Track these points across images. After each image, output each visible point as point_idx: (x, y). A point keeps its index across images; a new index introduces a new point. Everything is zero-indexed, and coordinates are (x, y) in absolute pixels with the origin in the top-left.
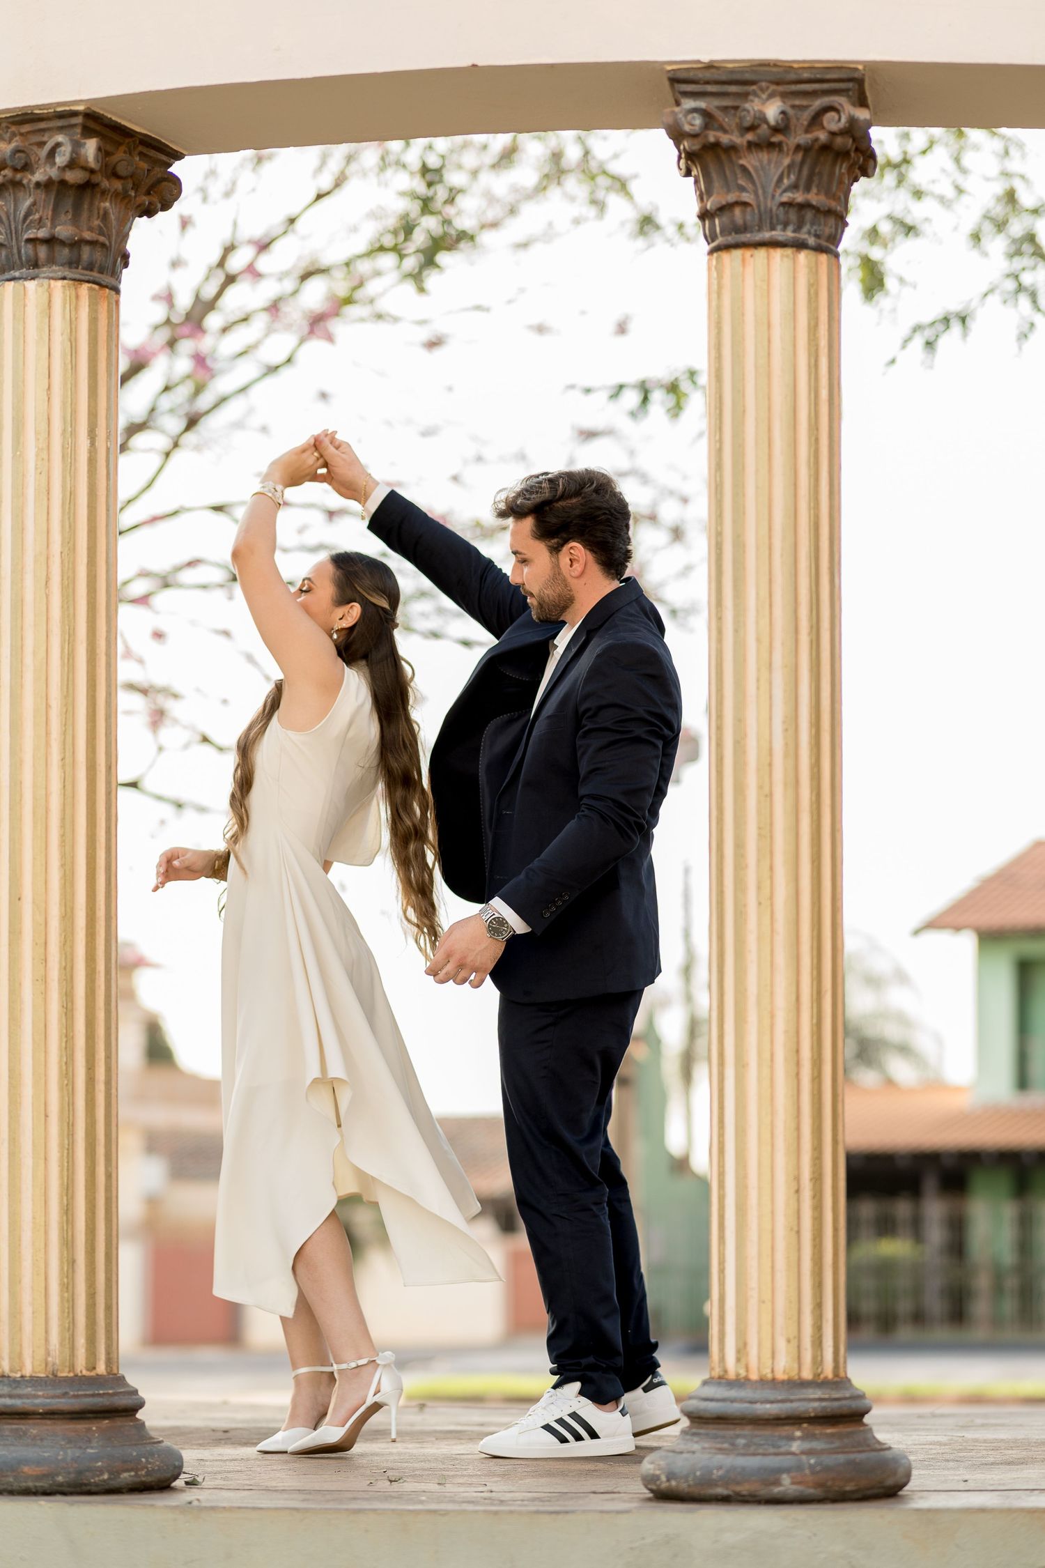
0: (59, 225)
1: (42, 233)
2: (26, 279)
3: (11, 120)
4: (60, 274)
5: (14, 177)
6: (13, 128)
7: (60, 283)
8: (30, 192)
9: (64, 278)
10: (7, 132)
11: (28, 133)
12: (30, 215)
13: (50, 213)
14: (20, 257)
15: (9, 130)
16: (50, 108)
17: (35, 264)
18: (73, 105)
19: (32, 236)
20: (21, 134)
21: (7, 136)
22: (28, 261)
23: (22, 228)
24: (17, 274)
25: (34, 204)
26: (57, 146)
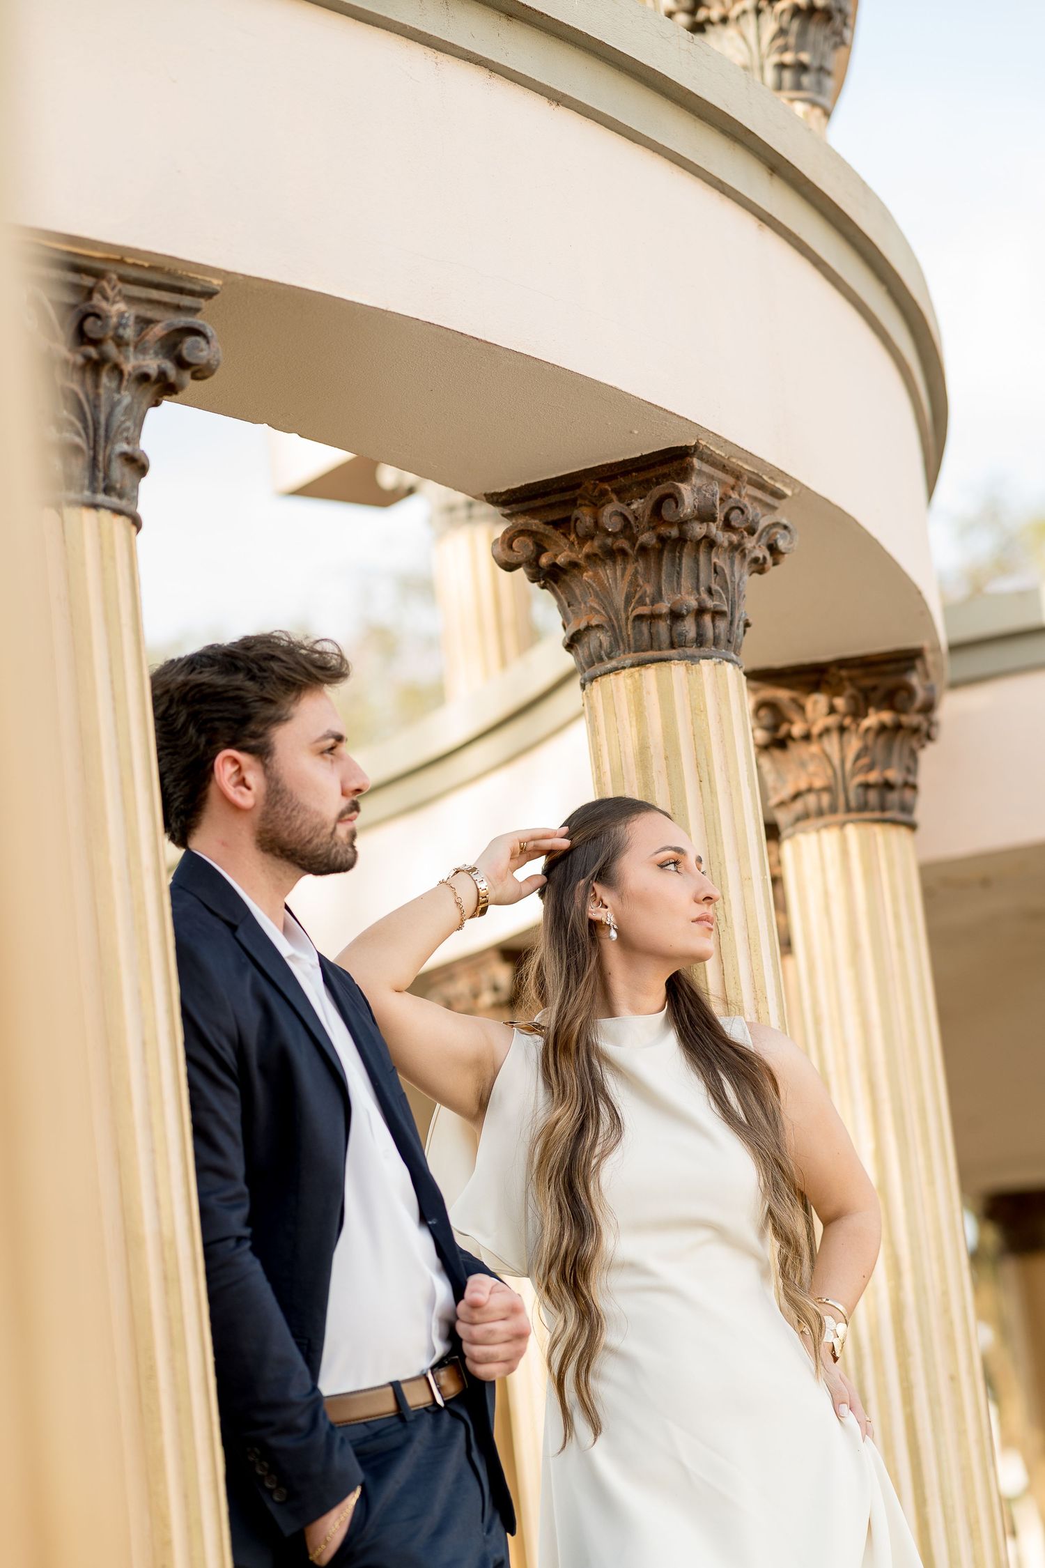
26: (776, 525)
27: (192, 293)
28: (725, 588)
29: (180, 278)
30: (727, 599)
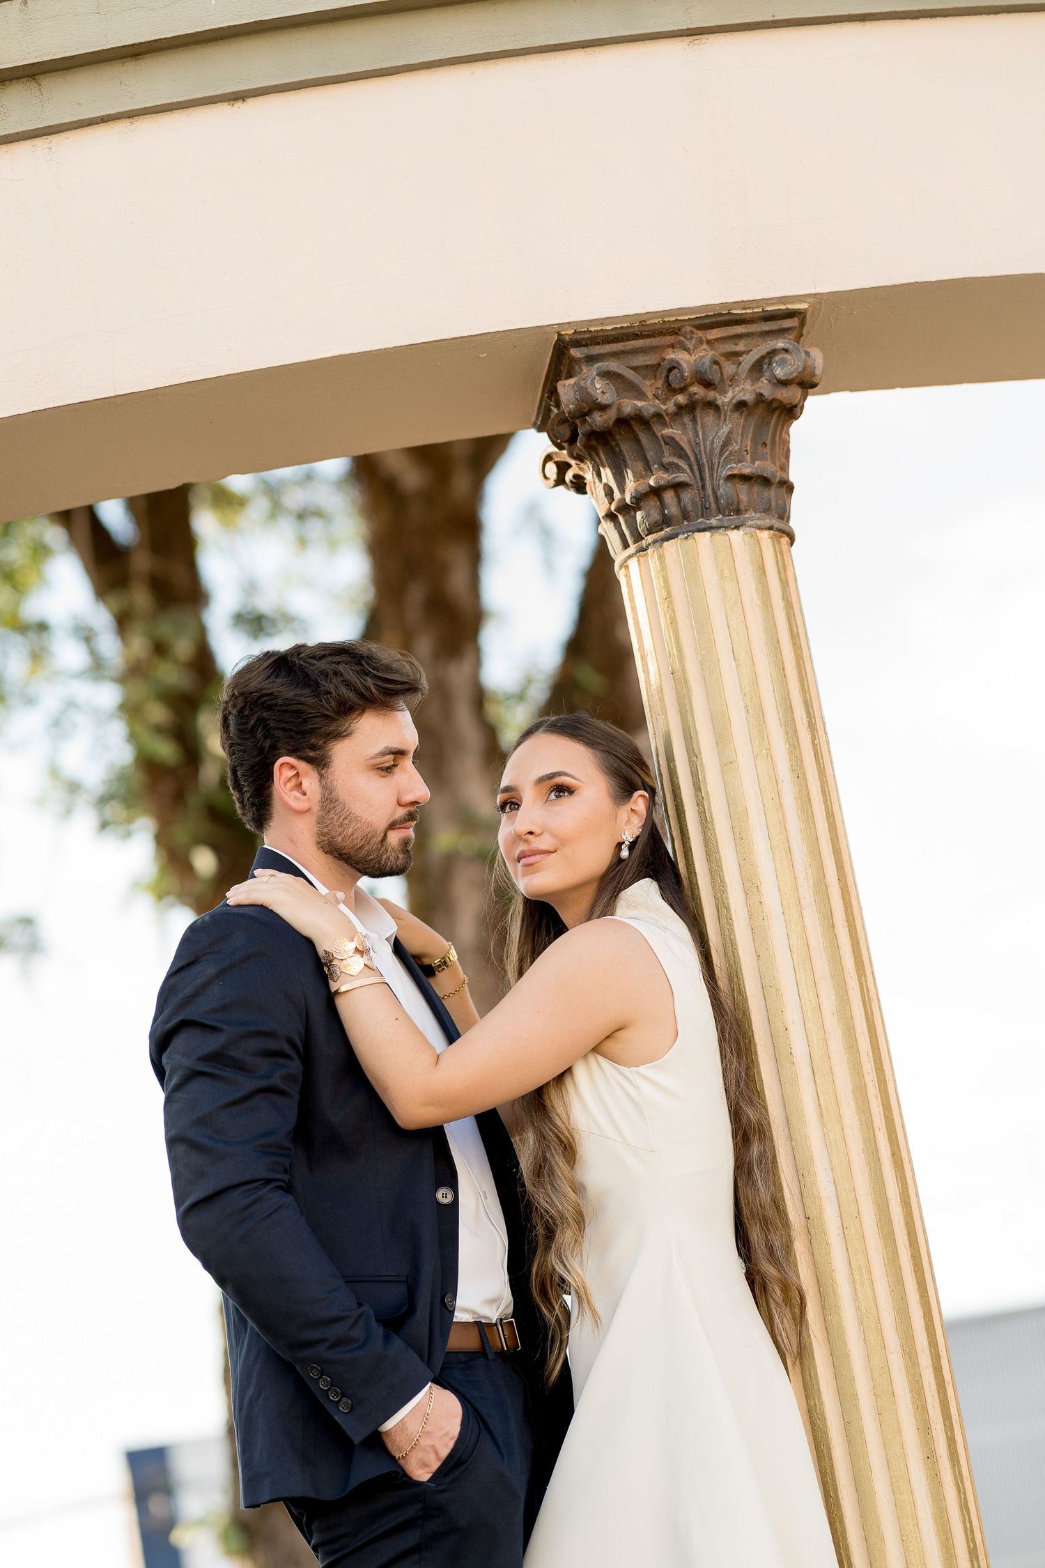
0: (757, 460)
1: (747, 469)
2: (727, 528)
3: (698, 322)
4: (768, 522)
5: (706, 397)
6: (700, 334)
7: (765, 535)
8: (725, 416)
9: (770, 528)
10: (691, 338)
11: (717, 340)
12: (727, 445)
13: (749, 444)
14: (717, 499)
15: (695, 336)
16: (757, 308)
17: (738, 512)
18: (793, 303)
19: (735, 472)
20: (709, 342)
21: (690, 344)
22: (729, 504)
23: (719, 463)
24: (714, 522)
25: (730, 432)
26: (773, 353)
28: (681, 453)
30: (690, 466)
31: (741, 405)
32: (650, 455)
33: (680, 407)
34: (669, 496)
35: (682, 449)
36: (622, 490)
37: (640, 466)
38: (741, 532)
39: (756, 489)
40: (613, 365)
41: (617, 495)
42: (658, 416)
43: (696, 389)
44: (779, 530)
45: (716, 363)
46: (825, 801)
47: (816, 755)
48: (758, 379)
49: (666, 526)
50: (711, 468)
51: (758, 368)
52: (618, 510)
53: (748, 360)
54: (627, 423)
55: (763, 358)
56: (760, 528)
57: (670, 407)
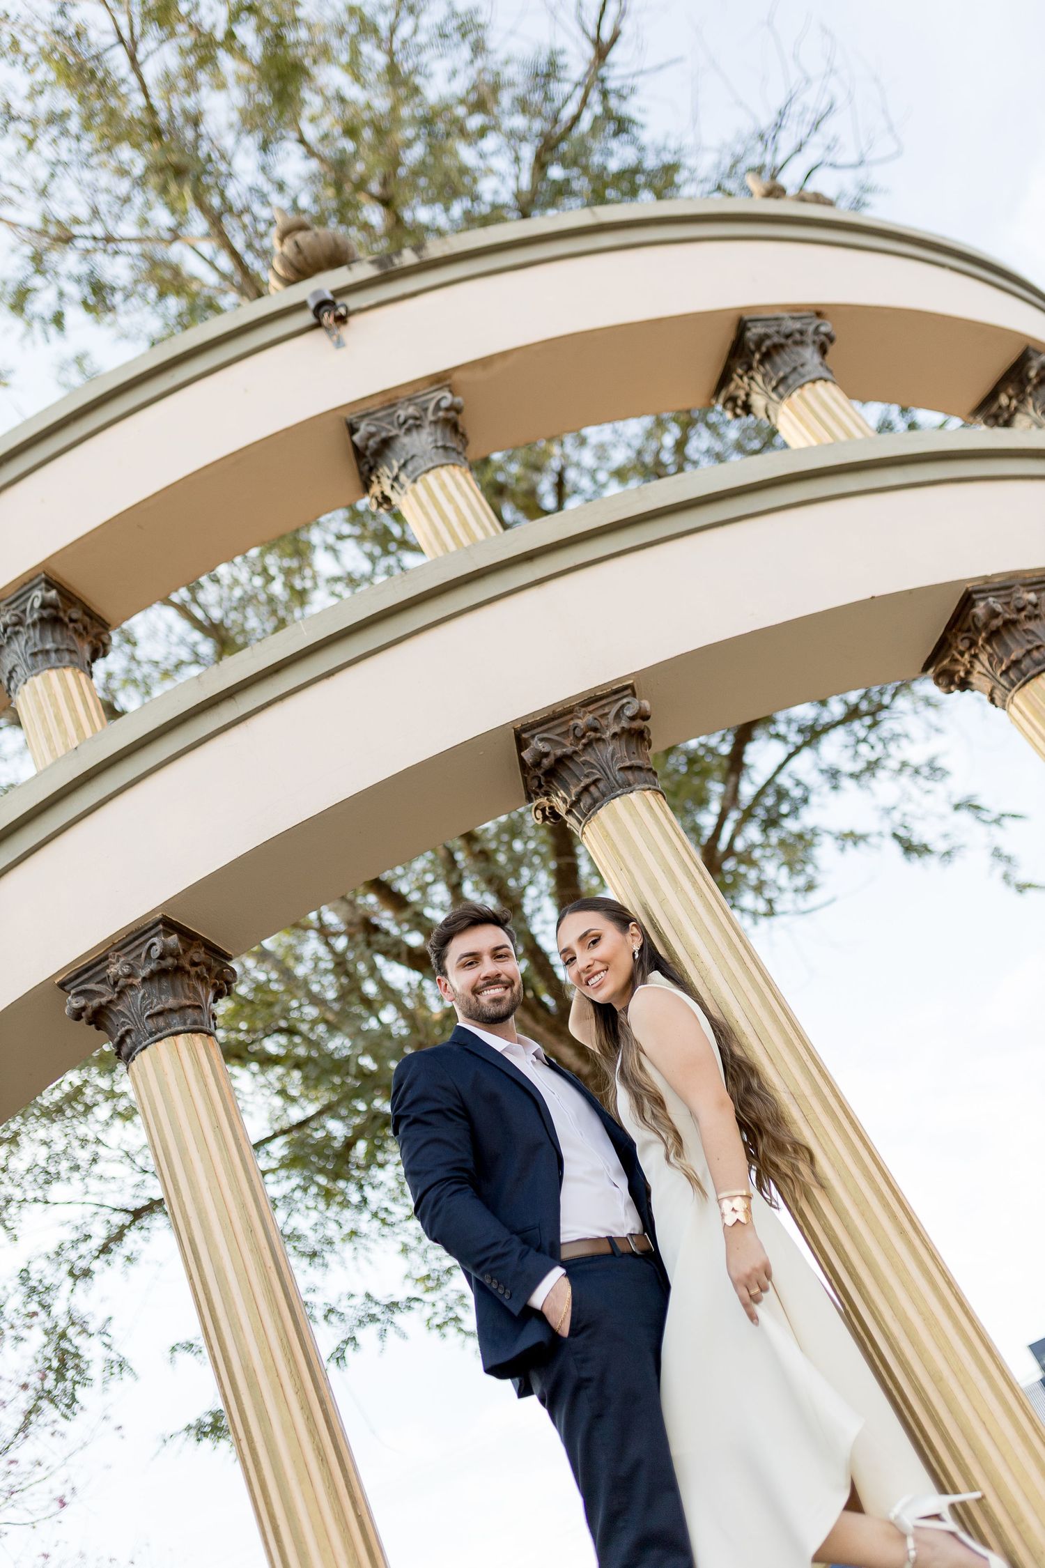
1: (628, 764)
4: (647, 786)
5: (596, 737)
6: (584, 709)
7: (648, 793)
8: (609, 743)
9: (649, 789)
10: (580, 712)
11: (594, 710)
14: (617, 782)
17: (630, 785)
20: (590, 712)
21: (581, 715)
22: (624, 783)
23: (613, 765)
24: (619, 792)
25: (614, 749)
26: (623, 706)
27: (151, 929)
28: (593, 767)
29: (142, 928)
30: (599, 771)
31: (615, 735)
32: (577, 773)
33: (585, 745)
34: (592, 789)
35: (591, 764)
36: (570, 796)
37: (575, 781)
38: (634, 793)
39: (636, 773)
40: (545, 735)
41: (569, 800)
42: (575, 752)
43: (591, 734)
44: (654, 790)
45: (595, 719)
46: (720, 906)
47: (708, 885)
48: (620, 722)
49: (595, 804)
50: (609, 768)
51: (618, 716)
52: (571, 806)
53: (611, 716)
54: (561, 761)
55: (618, 711)
56: (644, 790)
57: (581, 747)
